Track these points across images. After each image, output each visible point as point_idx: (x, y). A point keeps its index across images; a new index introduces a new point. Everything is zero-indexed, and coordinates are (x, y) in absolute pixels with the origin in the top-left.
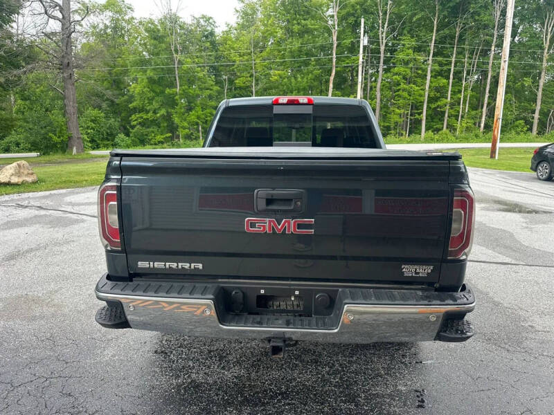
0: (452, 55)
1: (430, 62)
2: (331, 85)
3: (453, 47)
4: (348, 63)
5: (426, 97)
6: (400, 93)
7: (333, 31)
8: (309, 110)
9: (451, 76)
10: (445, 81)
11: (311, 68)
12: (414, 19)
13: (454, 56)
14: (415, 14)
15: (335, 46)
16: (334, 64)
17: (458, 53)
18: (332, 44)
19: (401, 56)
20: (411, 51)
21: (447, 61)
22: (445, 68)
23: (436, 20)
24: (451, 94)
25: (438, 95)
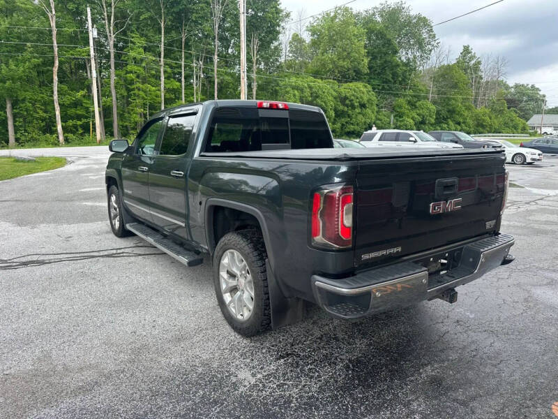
0: (181, 58)
1: (162, 63)
2: (56, 78)
3: (181, 51)
4: (72, 55)
5: (163, 98)
6: (136, 91)
7: (49, 14)
8: (286, 115)
9: (183, 80)
10: (178, 83)
11: (27, 55)
12: (142, 18)
13: (183, 60)
14: (143, 13)
15: (54, 33)
16: (56, 53)
17: (186, 58)
18: (51, 31)
19: (132, 54)
20: (141, 50)
21: (176, 63)
22: (176, 71)
23: (163, 22)
24: (185, 97)
25: (173, 96)
